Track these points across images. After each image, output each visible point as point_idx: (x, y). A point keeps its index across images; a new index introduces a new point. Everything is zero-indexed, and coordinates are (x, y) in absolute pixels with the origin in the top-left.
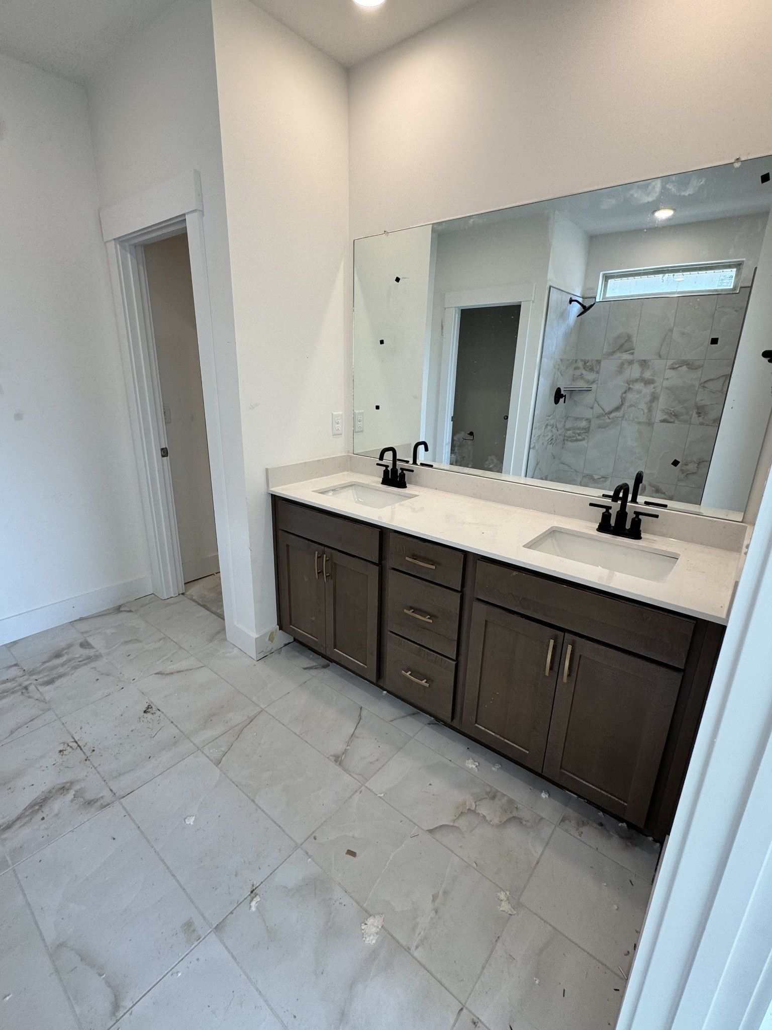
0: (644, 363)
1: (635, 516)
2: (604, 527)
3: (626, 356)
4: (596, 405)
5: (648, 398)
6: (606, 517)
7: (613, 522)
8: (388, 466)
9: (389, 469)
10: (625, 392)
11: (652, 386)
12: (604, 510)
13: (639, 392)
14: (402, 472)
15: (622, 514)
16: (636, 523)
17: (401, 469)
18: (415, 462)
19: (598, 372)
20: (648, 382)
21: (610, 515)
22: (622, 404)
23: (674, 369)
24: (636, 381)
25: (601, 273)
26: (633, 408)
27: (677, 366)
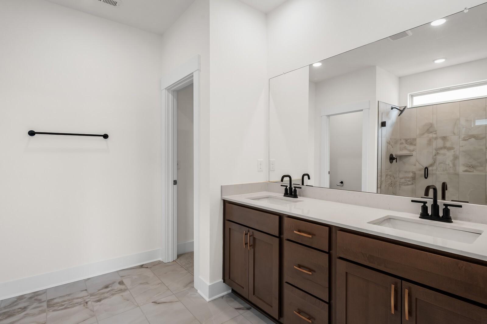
0: (444, 138)
1: (444, 207)
2: (424, 215)
3: (431, 135)
4: (417, 164)
5: (452, 158)
6: (425, 208)
7: (430, 212)
8: (287, 186)
9: (288, 188)
10: (435, 155)
11: (453, 151)
12: (422, 204)
13: (444, 155)
14: (295, 188)
15: (435, 206)
16: (446, 211)
17: (294, 187)
18: (303, 184)
19: (415, 145)
20: (449, 149)
21: (427, 207)
22: (435, 162)
23: (465, 140)
24: (441, 148)
25: (408, 94)
26: (442, 164)
27: (467, 139)
